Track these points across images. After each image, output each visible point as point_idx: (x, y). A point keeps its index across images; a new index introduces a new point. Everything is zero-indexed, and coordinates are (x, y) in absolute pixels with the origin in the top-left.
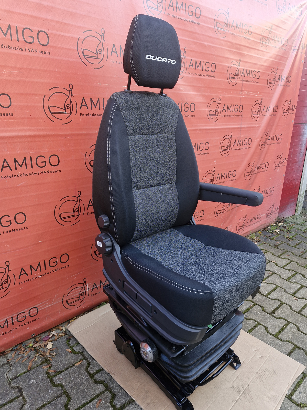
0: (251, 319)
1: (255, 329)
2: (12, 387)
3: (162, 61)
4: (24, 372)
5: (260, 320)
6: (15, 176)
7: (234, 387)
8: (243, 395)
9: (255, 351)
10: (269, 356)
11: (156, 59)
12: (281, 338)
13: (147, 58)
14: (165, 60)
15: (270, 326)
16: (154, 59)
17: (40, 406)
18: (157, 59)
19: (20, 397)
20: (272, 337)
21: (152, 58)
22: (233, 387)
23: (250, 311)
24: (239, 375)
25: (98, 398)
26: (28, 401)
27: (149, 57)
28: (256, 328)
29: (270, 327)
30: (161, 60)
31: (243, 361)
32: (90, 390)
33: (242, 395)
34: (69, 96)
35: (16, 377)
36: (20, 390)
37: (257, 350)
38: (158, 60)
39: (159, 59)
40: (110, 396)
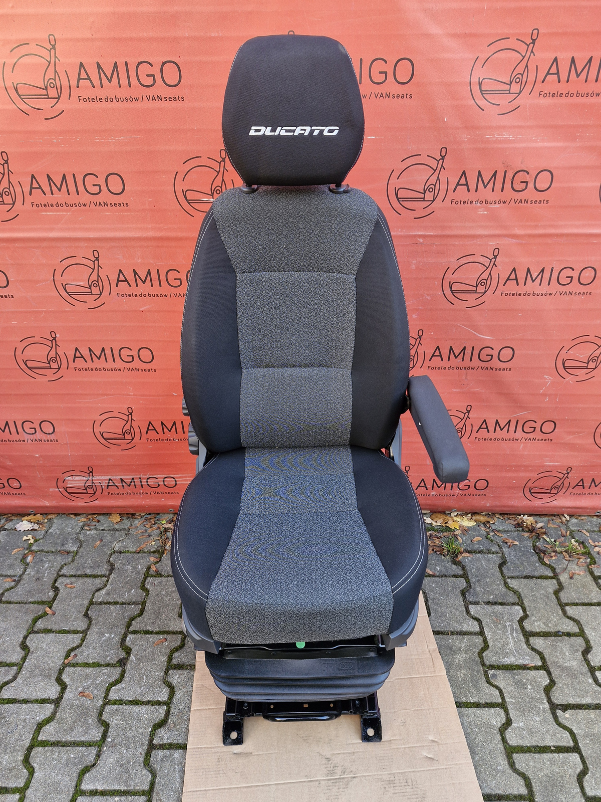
0: (497, 687)
1: (483, 709)
2: (109, 561)
3: (296, 133)
4: (131, 550)
5: (513, 701)
6: (136, 295)
7: (330, 762)
8: (329, 782)
9: (433, 741)
10: (446, 768)
11: (277, 133)
12: (515, 761)
13: (252, 133)
14: (305, 130)
15: (521, 724)
16: (273, 134)
17: (112, 601)
18: (281, 131)
19: (106, 577)
20: (501, 745)
21: (266, 131)
22: (328, 759)
23: (514, 674)
24: (357, 752)
25: (165, 636)
26: (109, 587)
27: (257, 131)
28: (486, 709)
29: (519, 727)
30: (294, 131)
31: (392, 739)
32: (166, 620)
33: (329, 780)
34: (219, 171)
35: (121, 552)
36: (112, 569)
37: (436, 742)
38: (283, 133)
39: (287, 131)
40: (179, 642)
